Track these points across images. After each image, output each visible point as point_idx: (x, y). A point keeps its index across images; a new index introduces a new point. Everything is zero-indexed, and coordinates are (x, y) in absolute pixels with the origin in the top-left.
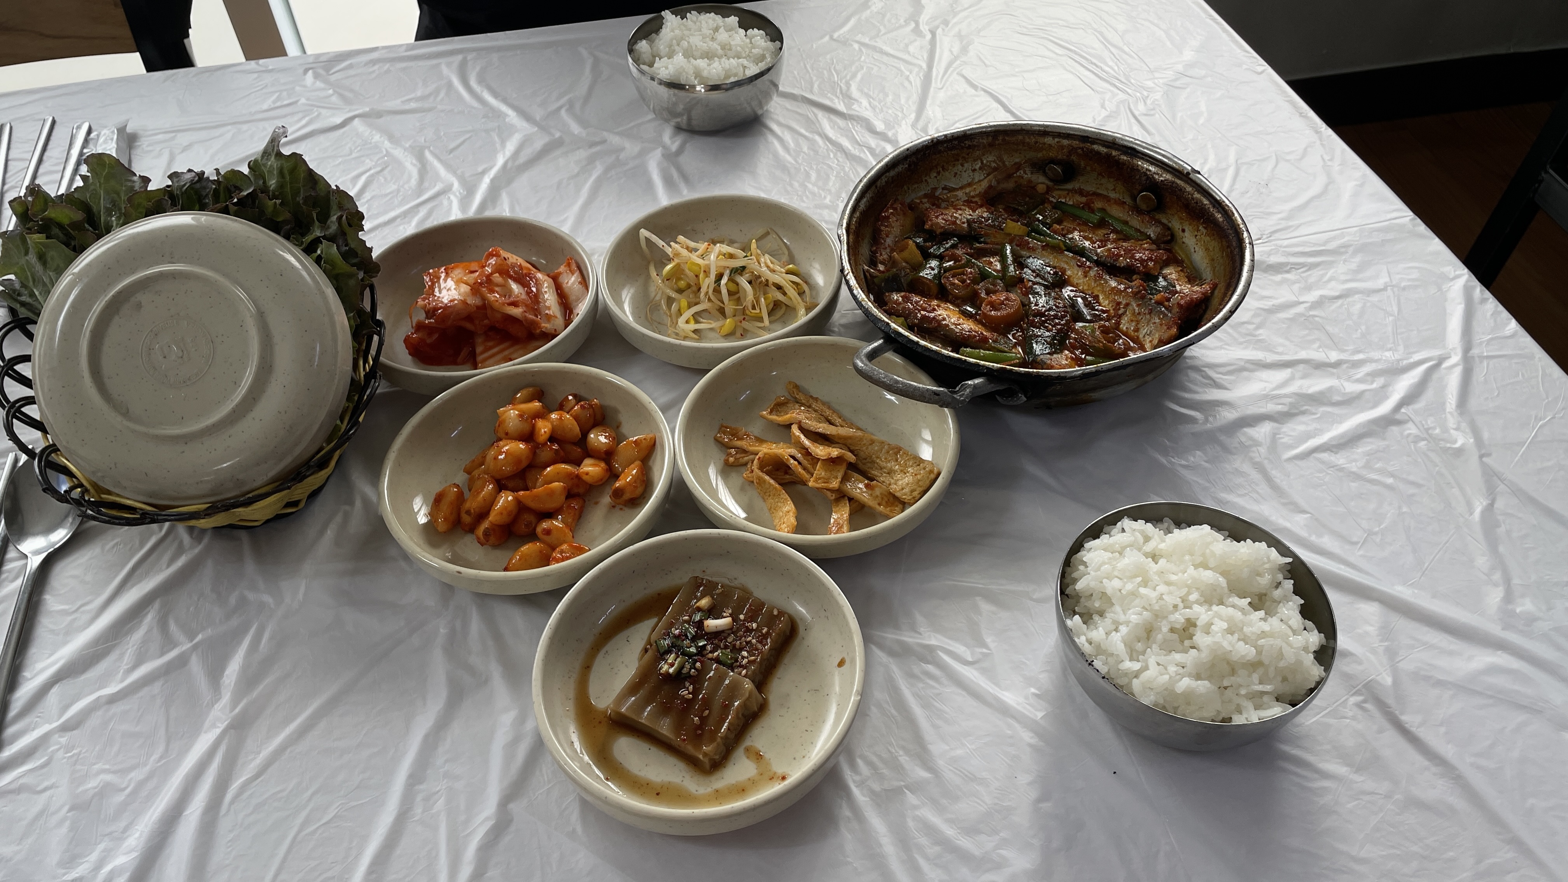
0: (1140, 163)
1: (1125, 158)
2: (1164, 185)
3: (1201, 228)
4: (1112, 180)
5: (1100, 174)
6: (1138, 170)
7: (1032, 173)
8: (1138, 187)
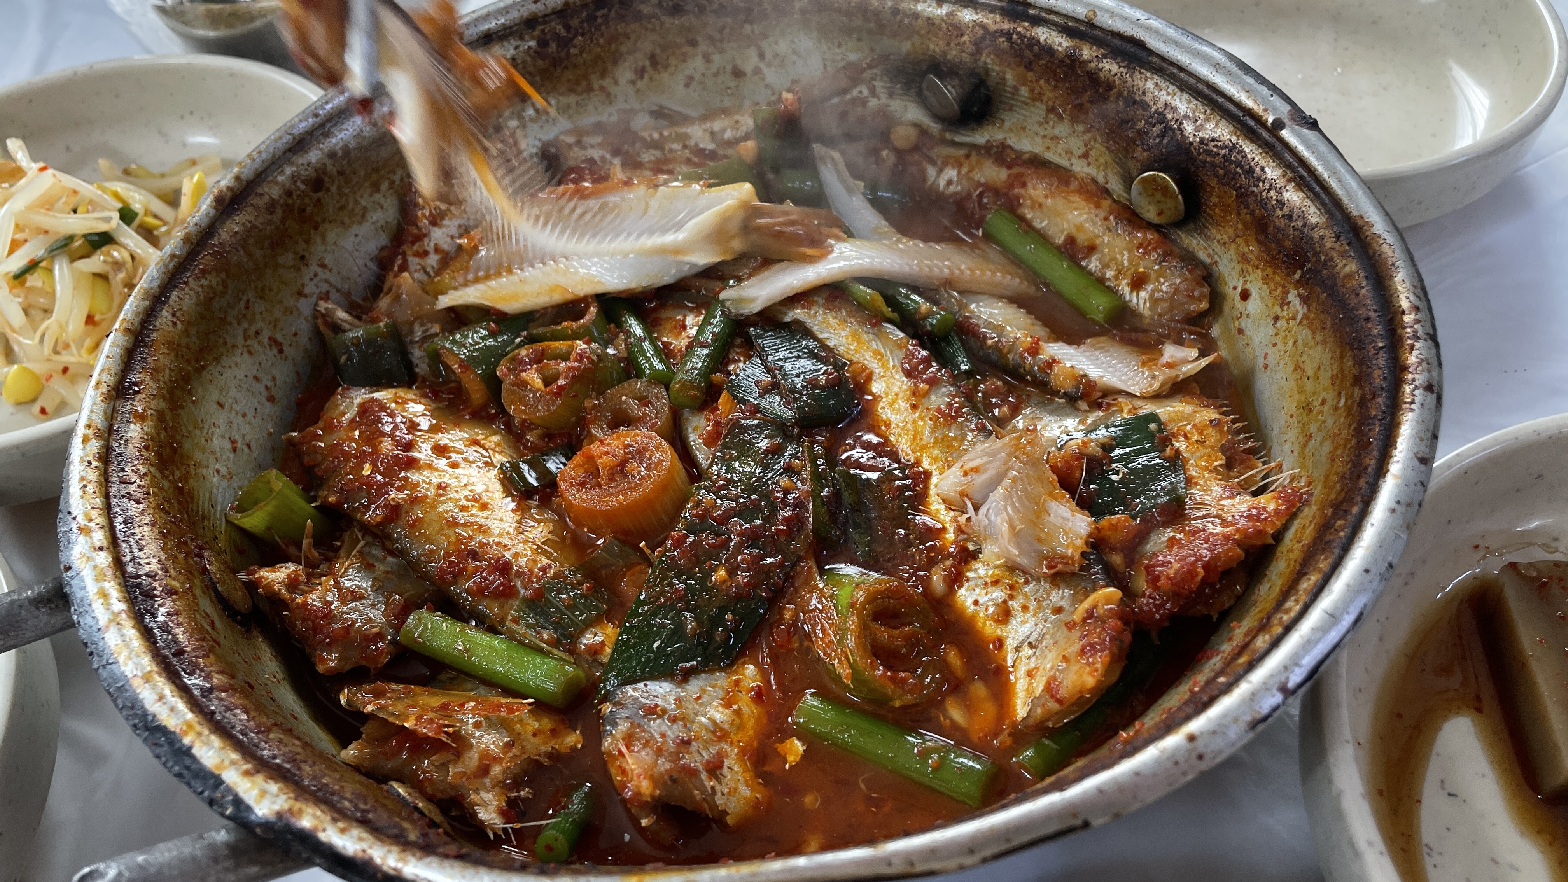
0: (1150, 85)
1: (1115, 68)
2: (1208, 152)
3: (1292, 296)
4: (1080, 128)
5: (1052, 110)
6: (1145, 106)
7: (891, 95)
8: (1140, 154)
